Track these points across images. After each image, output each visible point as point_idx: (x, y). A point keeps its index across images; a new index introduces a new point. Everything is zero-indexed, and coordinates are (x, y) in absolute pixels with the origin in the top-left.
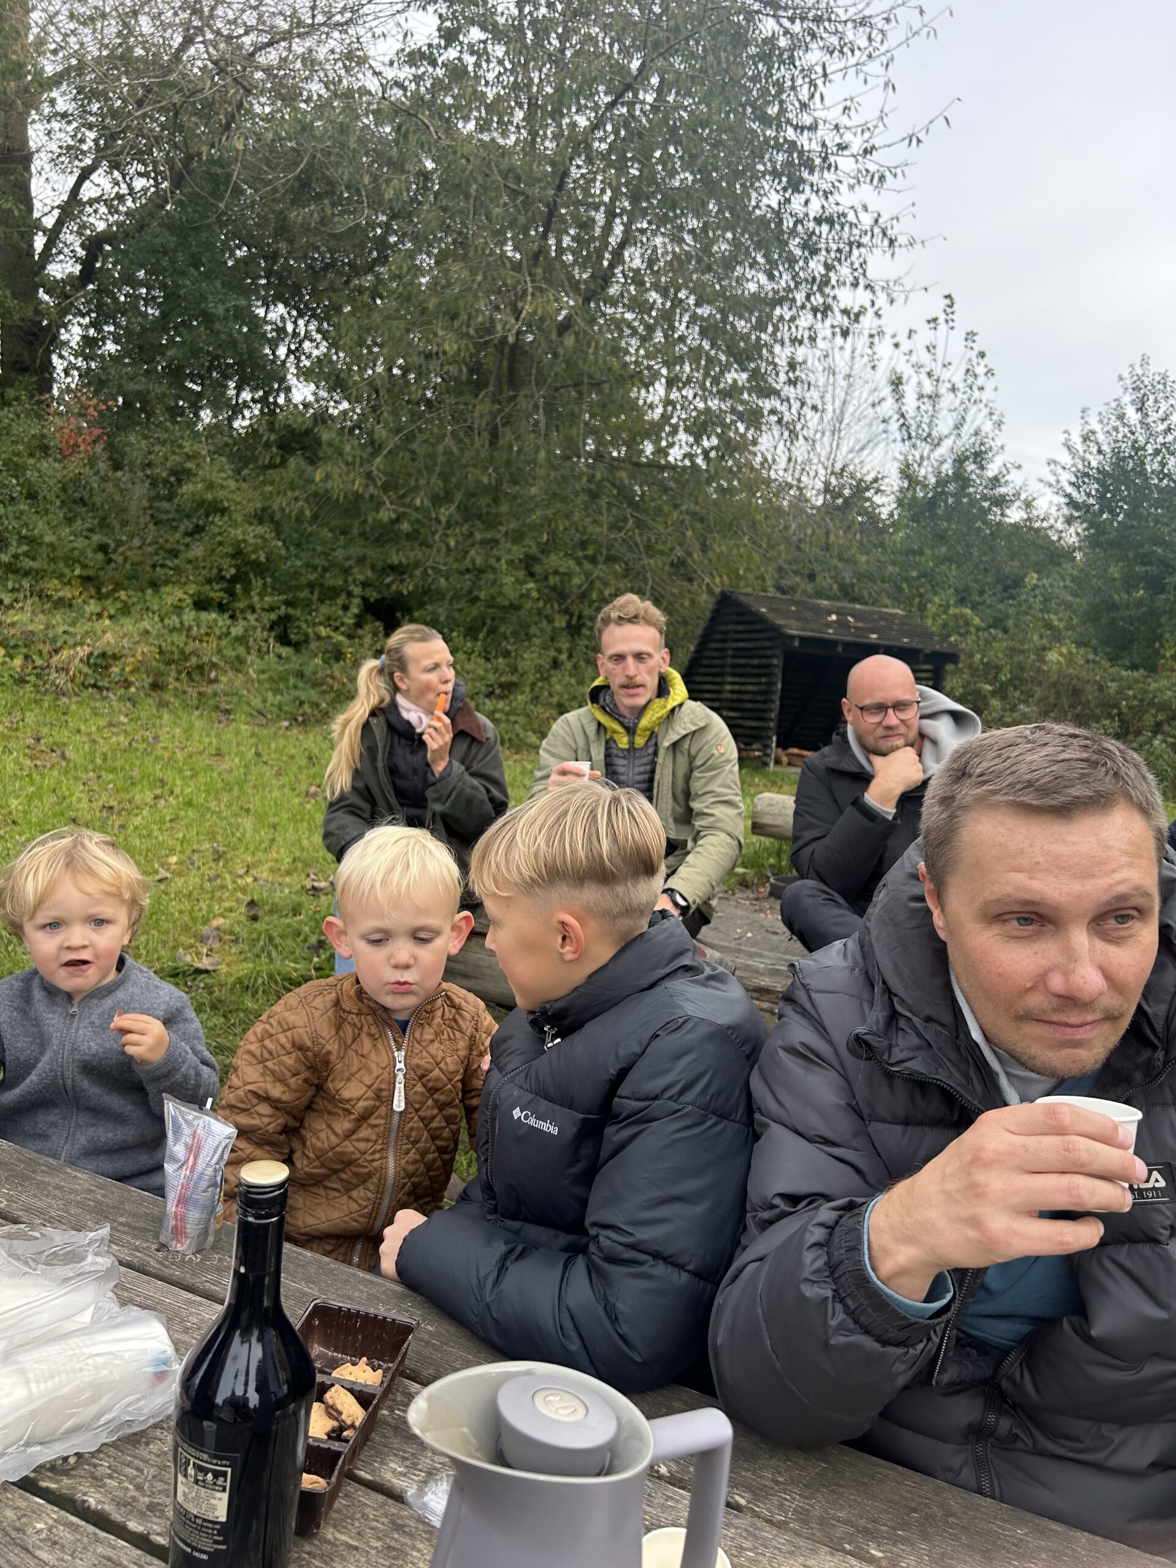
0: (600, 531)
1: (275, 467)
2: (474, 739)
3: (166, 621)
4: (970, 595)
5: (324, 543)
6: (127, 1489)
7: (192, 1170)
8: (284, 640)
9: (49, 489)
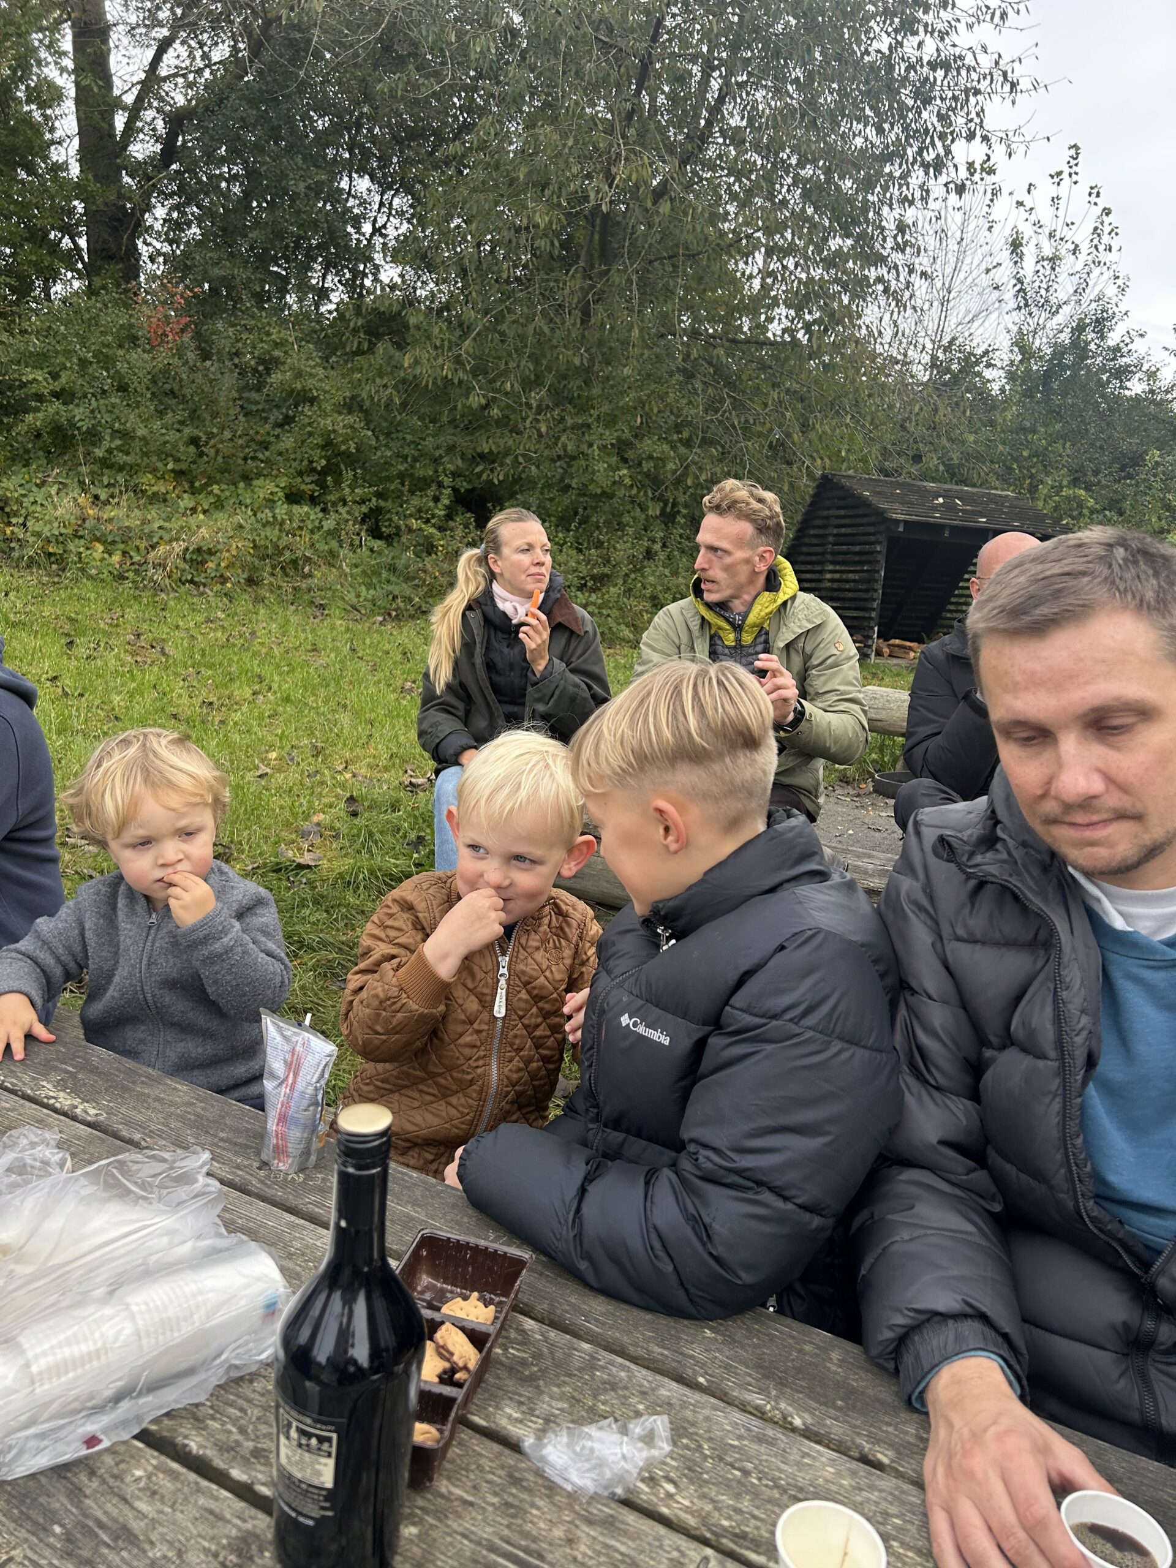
0: (696, 412)
1: (363, 353)
2: (572, 633)
3: (259, 515)
4: (1085, 475)
5: (413, 431)
6: (230, 1432)
7: (292, 1088)
8: (376, 534)
9: (139, 381)
